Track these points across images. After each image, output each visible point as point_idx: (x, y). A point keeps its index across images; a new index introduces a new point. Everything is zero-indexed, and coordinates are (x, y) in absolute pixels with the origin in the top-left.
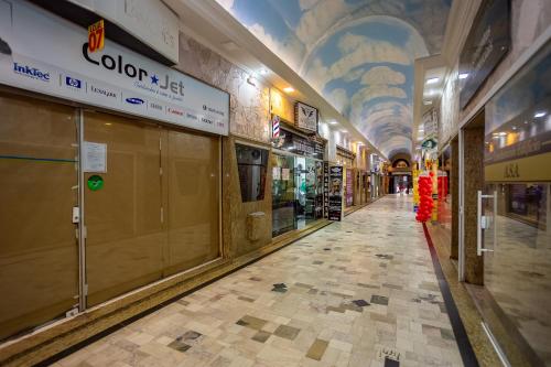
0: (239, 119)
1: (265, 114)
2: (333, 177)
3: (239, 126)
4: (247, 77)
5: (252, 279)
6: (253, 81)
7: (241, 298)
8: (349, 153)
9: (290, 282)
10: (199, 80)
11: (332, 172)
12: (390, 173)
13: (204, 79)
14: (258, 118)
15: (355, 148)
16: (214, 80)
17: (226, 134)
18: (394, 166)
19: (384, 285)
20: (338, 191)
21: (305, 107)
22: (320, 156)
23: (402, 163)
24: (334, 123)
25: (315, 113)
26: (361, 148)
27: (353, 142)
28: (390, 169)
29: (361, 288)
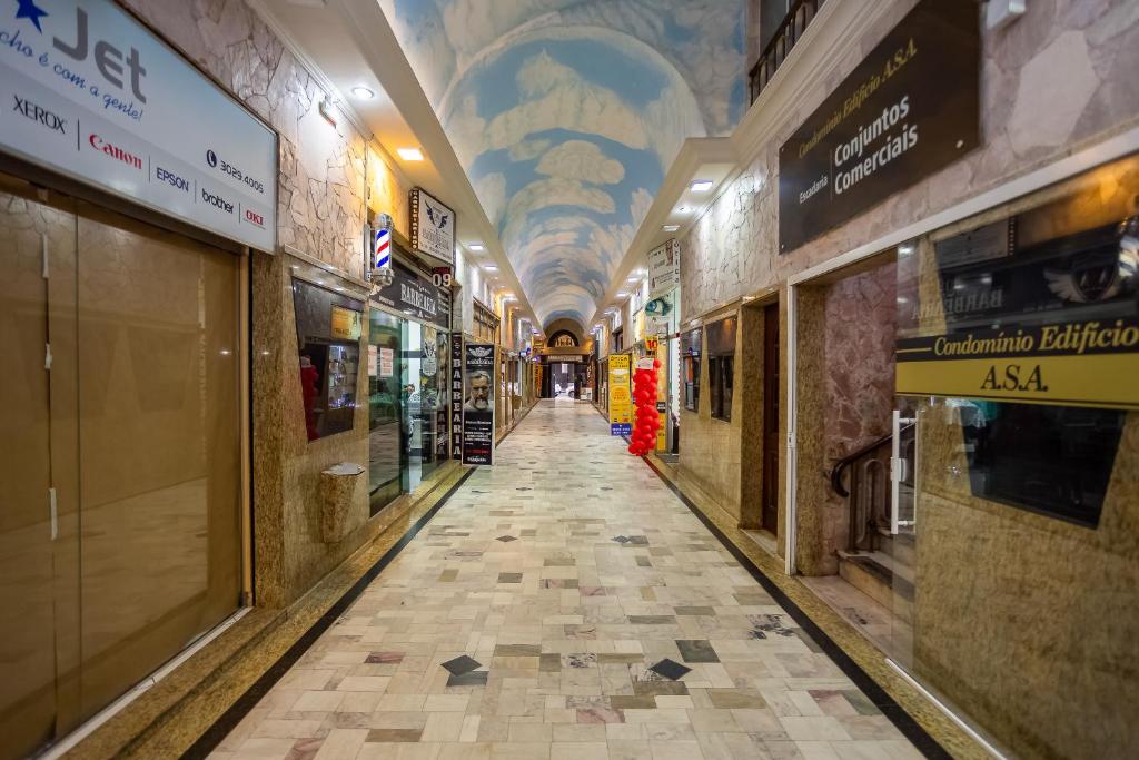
0: (300, 211)
1: (354, 206)
2: (471, 368)
3: (298, 229)
4: (319, 97)
5: (371, 660)
6: (332, 112)
7: (376, 736)
8: (491, 317)
9: (481, 647)
10: (194, 64)
11: (470, 357)
12: (544, 358)
13: (210, 66)
14: (341, 215)
15: (498, 304)
16: (238, 82)
17: (268, 247)
18: (551, 343)
19: (680, 610)
20: (485, 399)
21: (432, 203)
22: (445, 320)
23: (564, 338)
24: (477, 248)
25: (450, 221)
26: (507, 305)
27: (497, 291)
28: (546, 350)
29: (643, 627)
